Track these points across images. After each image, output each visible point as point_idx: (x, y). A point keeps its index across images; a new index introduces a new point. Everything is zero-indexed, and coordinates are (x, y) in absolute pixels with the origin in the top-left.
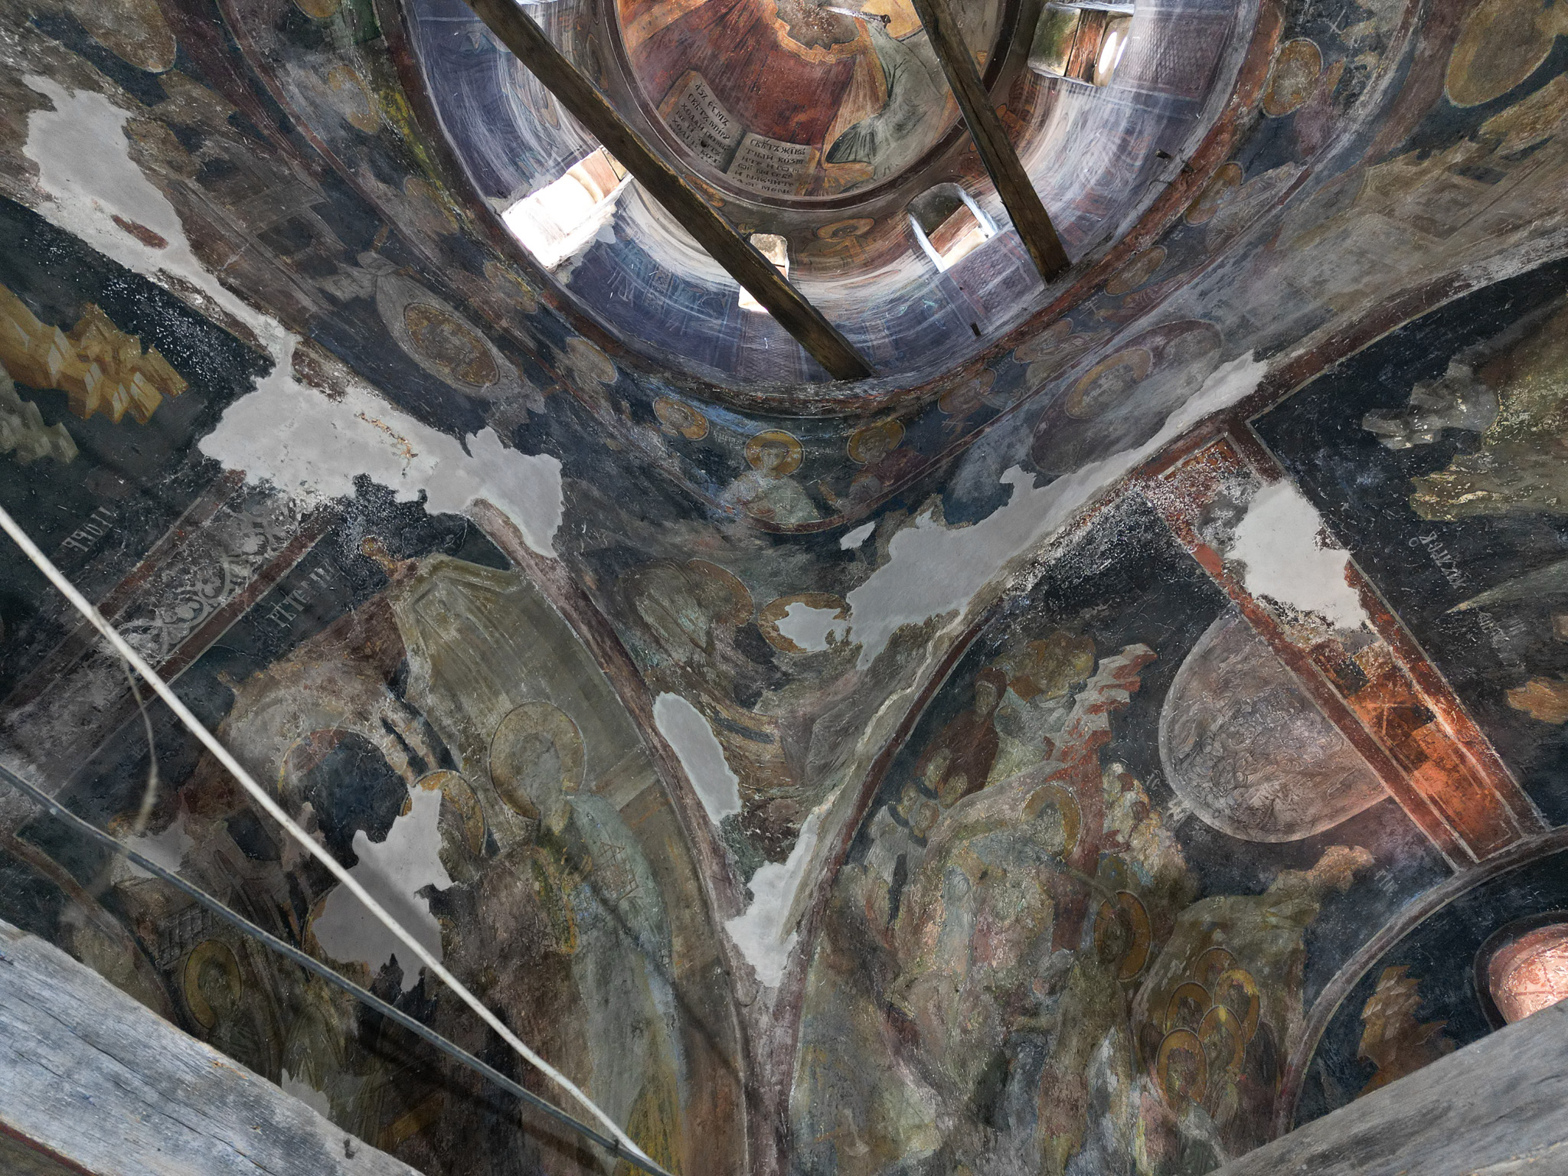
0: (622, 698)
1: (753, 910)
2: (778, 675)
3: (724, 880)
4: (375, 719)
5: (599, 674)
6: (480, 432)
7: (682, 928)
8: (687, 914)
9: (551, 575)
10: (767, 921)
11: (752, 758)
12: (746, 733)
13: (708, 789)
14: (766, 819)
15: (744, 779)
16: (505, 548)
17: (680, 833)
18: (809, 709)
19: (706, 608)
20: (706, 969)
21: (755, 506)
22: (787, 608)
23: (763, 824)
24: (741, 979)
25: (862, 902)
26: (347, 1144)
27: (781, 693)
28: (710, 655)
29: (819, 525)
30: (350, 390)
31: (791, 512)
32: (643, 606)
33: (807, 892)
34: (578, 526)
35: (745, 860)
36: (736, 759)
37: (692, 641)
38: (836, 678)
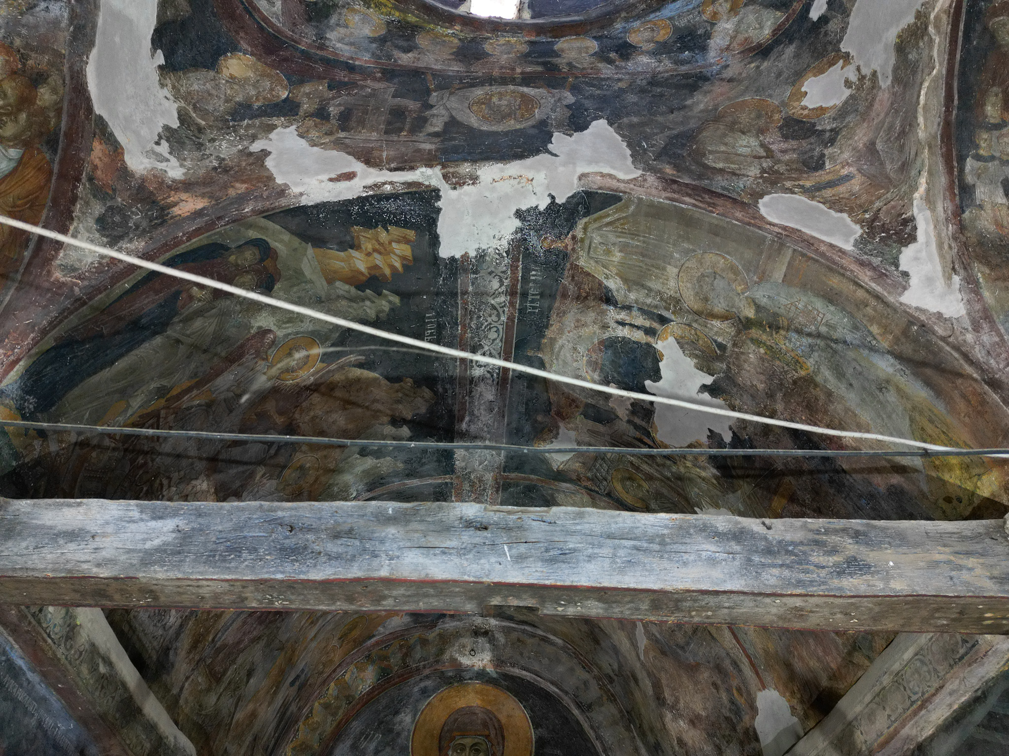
0: (737, 220)
1: (914, 281)
2: (828, 134)
3: (881, 276)
4: (613, 324)
5: (714, 217)
6: (553, 140)
7: (872, 320)
8: (869, 310)
9: (647, 185)
10: (929, 281)
11: (847, 196)
12: (831, 184)
13: (828, 233)
14: (883, 225)
15: (850, 212)
16: (613, 190)
17: (831, 269)
18: (865, 139)
19: (749, 131)
20: (905, 332)
21: (735, 44)
22: (803, 89)
23: (883, 228)
24: (935, 323)
25: (992, 228)
26: (764, 524)
27: (837, 144)
28: (772, 157)
29: (787, 19)
30: (479, 173)
31: (761, 28)
32: (710, 161)
33: (946, 247)
34: (640, 146)
35: (886, 257)
36: (835, 204)
37: (755, 157)
38: (871, 105)
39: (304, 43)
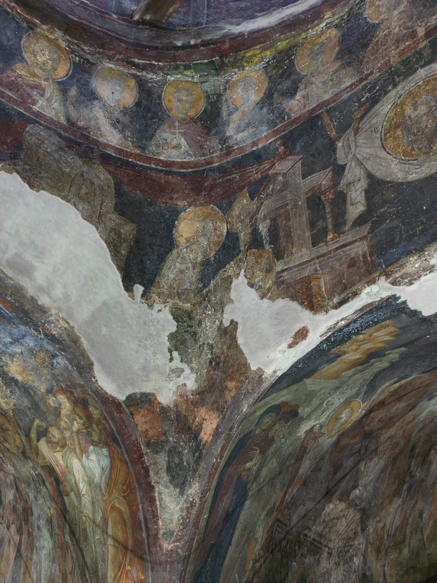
39: (215, 159)
